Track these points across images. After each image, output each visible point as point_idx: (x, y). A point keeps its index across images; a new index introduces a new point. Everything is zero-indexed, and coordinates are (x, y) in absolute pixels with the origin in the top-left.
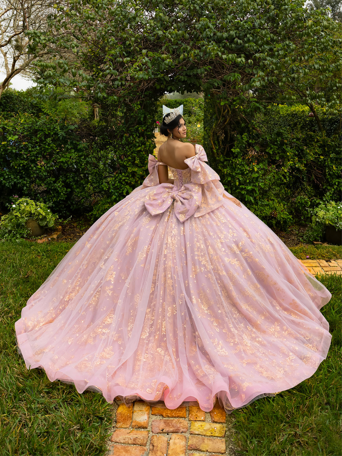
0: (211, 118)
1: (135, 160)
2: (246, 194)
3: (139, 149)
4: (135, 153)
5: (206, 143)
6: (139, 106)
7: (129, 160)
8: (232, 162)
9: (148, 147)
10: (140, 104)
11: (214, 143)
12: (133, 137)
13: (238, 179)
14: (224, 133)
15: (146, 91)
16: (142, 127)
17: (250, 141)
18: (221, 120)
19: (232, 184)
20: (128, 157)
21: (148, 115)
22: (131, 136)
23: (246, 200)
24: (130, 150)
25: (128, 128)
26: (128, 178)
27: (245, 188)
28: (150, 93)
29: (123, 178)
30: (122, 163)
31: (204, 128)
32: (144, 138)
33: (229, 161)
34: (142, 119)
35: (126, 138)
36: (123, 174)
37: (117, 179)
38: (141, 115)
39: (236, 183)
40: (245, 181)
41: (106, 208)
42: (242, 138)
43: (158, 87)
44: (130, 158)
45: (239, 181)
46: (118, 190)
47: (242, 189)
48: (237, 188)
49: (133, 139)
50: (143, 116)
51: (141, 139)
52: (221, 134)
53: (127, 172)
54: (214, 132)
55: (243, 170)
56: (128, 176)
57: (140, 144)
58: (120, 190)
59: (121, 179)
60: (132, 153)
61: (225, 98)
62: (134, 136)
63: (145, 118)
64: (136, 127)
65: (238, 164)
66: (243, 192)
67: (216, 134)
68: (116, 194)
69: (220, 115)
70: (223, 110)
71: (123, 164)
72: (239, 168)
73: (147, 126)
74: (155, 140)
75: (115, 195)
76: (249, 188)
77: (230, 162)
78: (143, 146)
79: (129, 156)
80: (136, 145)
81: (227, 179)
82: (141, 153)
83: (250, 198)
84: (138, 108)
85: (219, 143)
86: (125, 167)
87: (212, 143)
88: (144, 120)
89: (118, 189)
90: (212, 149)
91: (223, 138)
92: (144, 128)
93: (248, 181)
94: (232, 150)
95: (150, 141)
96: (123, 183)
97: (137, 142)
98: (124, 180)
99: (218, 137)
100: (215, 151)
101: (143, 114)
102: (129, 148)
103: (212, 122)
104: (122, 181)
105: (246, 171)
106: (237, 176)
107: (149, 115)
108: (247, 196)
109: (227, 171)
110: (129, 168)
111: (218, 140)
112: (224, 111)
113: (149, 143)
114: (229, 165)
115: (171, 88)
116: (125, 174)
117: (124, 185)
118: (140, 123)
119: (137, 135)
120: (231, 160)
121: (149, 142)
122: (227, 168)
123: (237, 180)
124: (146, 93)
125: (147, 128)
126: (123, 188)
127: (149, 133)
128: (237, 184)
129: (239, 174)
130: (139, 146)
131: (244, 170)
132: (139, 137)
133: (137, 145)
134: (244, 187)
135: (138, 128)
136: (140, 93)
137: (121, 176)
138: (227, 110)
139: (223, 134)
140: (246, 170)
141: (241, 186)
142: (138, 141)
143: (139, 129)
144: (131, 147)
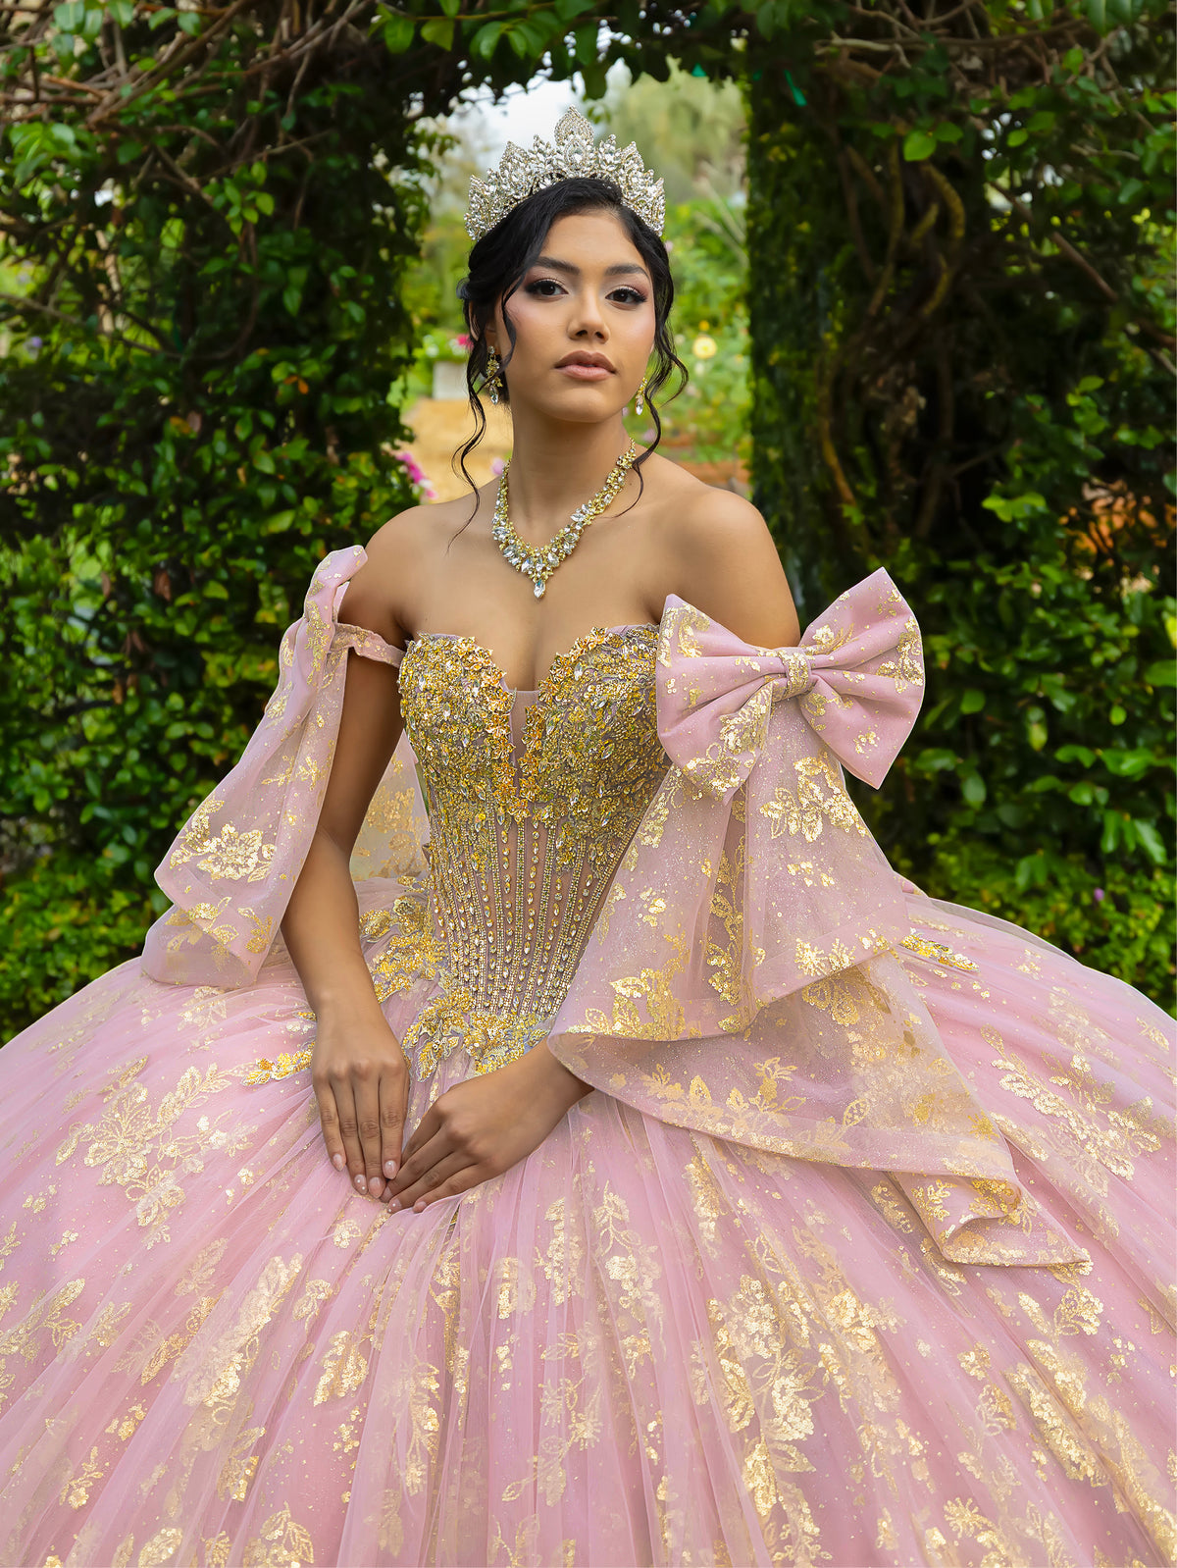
0: (806, 281)
1: (255, 605)
2: (1109, 806)
3: (282, 522)
4: (252, 556)
5: (773, 454)
6: (267, 204)
7: (217, 607)
8: (993, 589)
9: (348, 512)
10: (272, 185)
11: (848, 462)
12: (231, 438)
13: (1046, 704)
14: (916, 382)
15: (309, 84)
16: (295, 361)
17: (1125, 435)
18: (887, 284)
19: (995, 740)
20: (202, 583)
21: (334, 267)
22: (220, 436)
23: (1109, 845)
24: (217, 535)
25: (198, 368)
26: (207, 731)
27: (1099, 764)
28: (343, 99)
29: (177, 730)
30: (161, 623)
31: (758, 356)
32: (317, 445)
33: (966, 579)
34: (292, 301)
35: (186, 450)
36: (176, 701)
37: (133, 735)
38: (285, 266)
39: (1023, 732)
40: (1100, 718)
41: (54, 935)
42: (1064, 417)
43: (399, 37)
44: (216, 591)
45: (1052, 716)
46: (143, 812)
47: (1073, 773)
48: (1033, 764)
49: (234, 456)
50: (299, 275)
51: (296, 450)
52: (899, 394)
53: (200, 684)
54: (838, 382)
55: (1079, 639)
56: (208, 716)
57: (290, 493)
58: (156, 811)
59: (157, 732)
60: (232, 551)
61: (936, 105)
62: (242, 433)
63: (317, 294)
64: (253, 360)
65: (1039, 602)
66: (1083, 796)
67: (858, 390)
68: (130, 835)
69: (878, 256)
70: (900, 212)
71: (172, 631)
72: (1042, 629)
73: (331, 351)
74: (406, 450)
75: (122, 842)
76: (1131, 764)
77: (978, 586)
78: (310, 505)
79: (210, 573)
80: (255, 501)
81: (954, 706)
82: (300, 551)
83: (1136, 833)
84: (252, 217)
85: (877, 456)
86: (188, 654)
87: (833, 460)
88: (307, 306)
89: (144, 800)
90: (828, 500)
91: (910, 418)
92: (313, 369)
93: (1118, 717)
94: (992, 503)
95: (363, 463)
96: (178, 762)
97: (267, 478)
98: (183, 744)
99: (873, 415)
100: (852, 514)
101: (298, 261)
102: (212, 523)
103: (813, 311)
104: (165, 747)
105: (1098, 647)
106: (1031, 686)
107: (347, 271)
108: (1111, 821)
109: (952, 651)
110: (213, 663)
111: (869, 436)
112: (913, 216)
113: (352, 483)
114: (964, 610)
115: (504, 44)
116: (188, 704)
117: (181, 776)
118: (281, 334)
119: (259, 427)
120: (977, 573)
121: (356, 473)
122: (955, 626)
123: (1036, 714)
124: (313, 100)
125: (340, 364)
126: (177, 801)
127: (354, 405)
128: (1038, 736)
129: (1043, 667)
130: (281, 505)
131: (1089, 642)
132: (274, 439)
133: (267, 495)
134: (1086, 757)
135: (268, 366)
136: (268, 101)
137: (156, 716)
138: (932, 215)
139: (912, 391)
140: (1100, 637)
141: (1063, 755)
142: (267, 466)
143: (278, 374)
144: (221, 516)
